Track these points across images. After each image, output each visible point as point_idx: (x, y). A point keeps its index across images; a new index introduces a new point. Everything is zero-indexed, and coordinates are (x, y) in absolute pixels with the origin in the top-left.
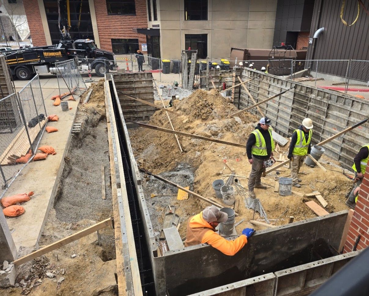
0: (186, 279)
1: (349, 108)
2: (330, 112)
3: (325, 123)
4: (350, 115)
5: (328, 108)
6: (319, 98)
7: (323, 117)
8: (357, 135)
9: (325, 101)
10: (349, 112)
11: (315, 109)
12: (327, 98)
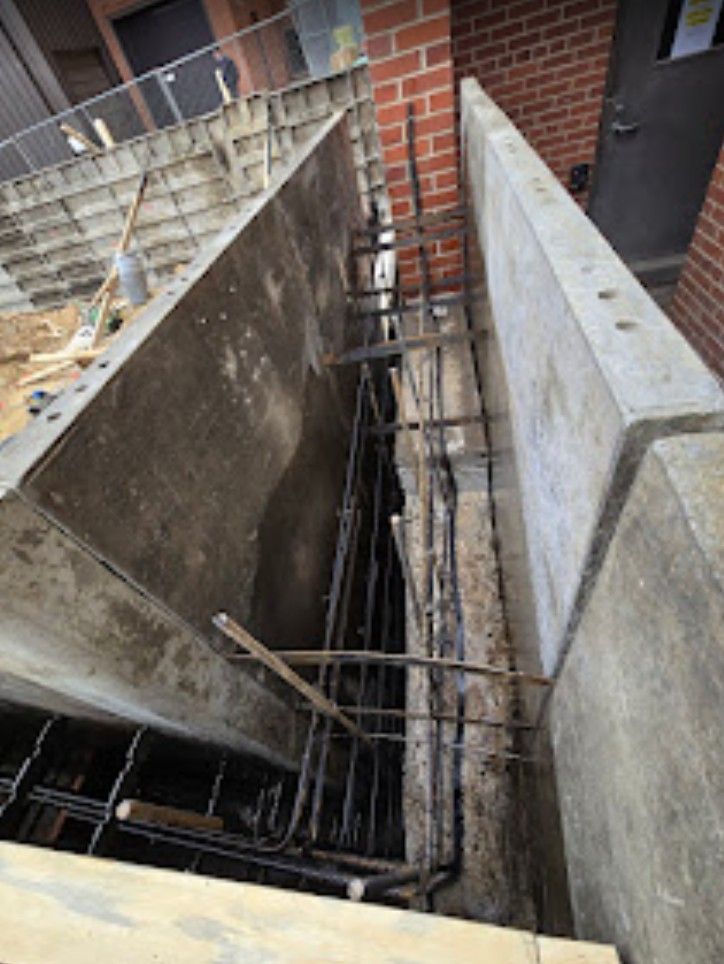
0: (249, 531)
1: (100, 181)
2: (77, 216)
3: (88, 244)
4: (114, 195)
5: (67, 210)
6: (30, 202)
7: (76, 237)
8: (156, 225)
9: (46, 198)
10: (107, 191)
11: (46, 231)
12: (45, 189)
